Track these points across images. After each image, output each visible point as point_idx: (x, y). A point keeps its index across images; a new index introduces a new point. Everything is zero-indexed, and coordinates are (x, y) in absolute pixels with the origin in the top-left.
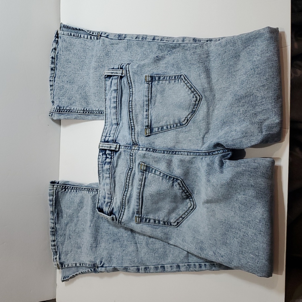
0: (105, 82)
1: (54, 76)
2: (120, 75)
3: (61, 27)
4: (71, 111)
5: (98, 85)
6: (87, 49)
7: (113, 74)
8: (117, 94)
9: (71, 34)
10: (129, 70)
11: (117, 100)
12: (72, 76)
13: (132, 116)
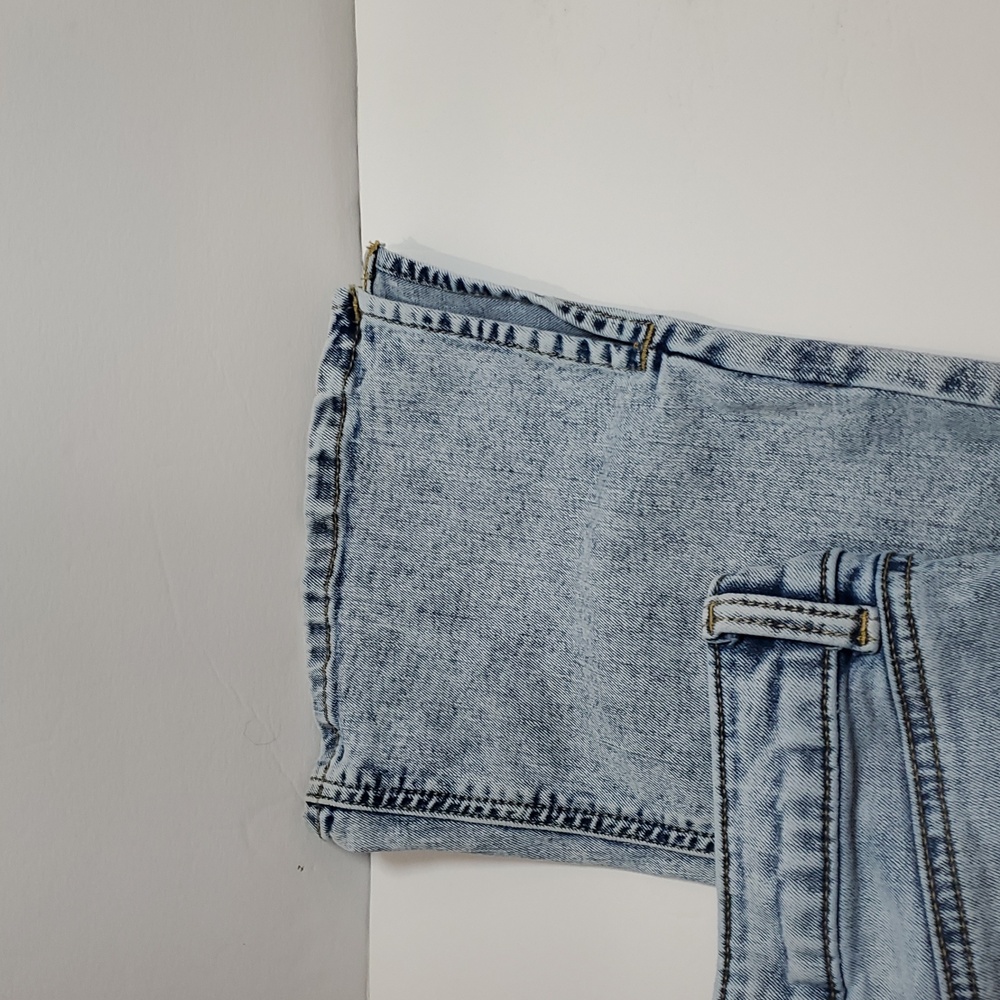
0: (718, 676)
1: (336, 569)
2: (843, 642)
3: (374, 270)
4: (449, 801)
5: (640, 663)
6: (547, 417)
7: (785, 634)
8: (826, 779)
9: (445, 322)
10: (909, 617)
11: (825, 828)
12: (453, 575)
13: (971, 975)
